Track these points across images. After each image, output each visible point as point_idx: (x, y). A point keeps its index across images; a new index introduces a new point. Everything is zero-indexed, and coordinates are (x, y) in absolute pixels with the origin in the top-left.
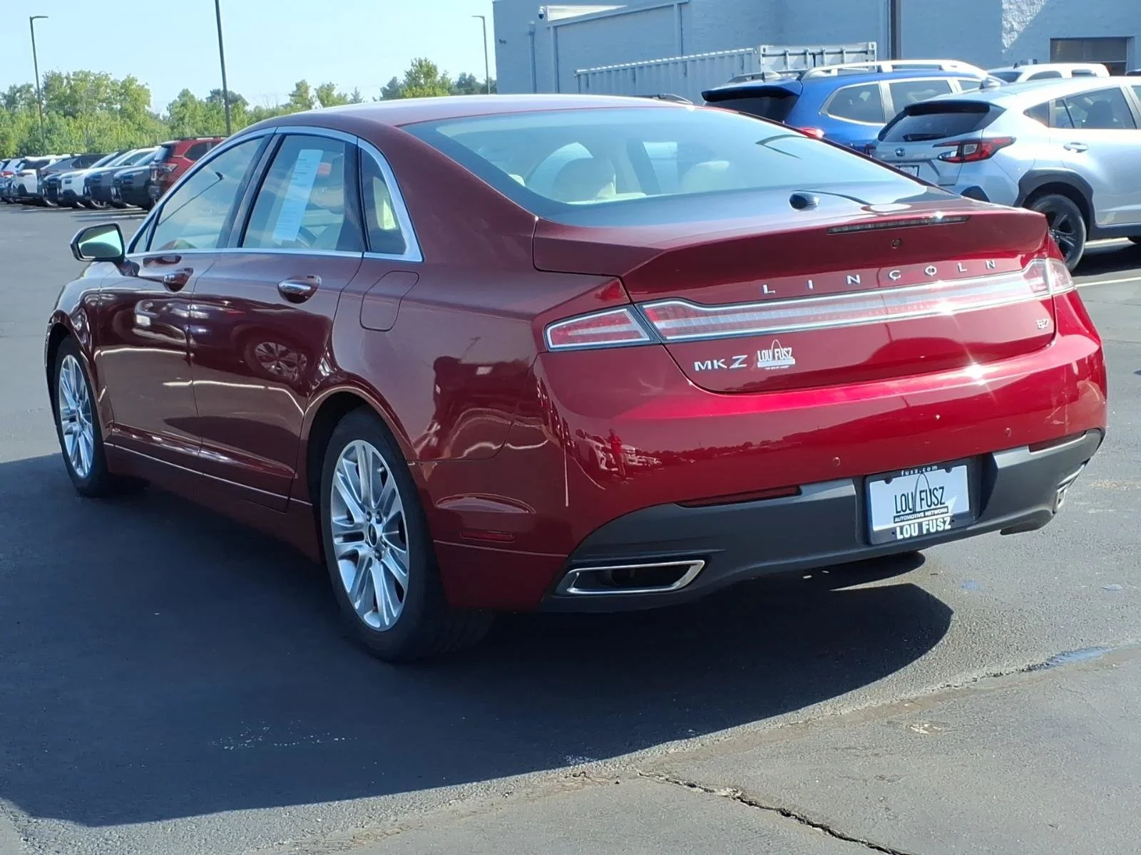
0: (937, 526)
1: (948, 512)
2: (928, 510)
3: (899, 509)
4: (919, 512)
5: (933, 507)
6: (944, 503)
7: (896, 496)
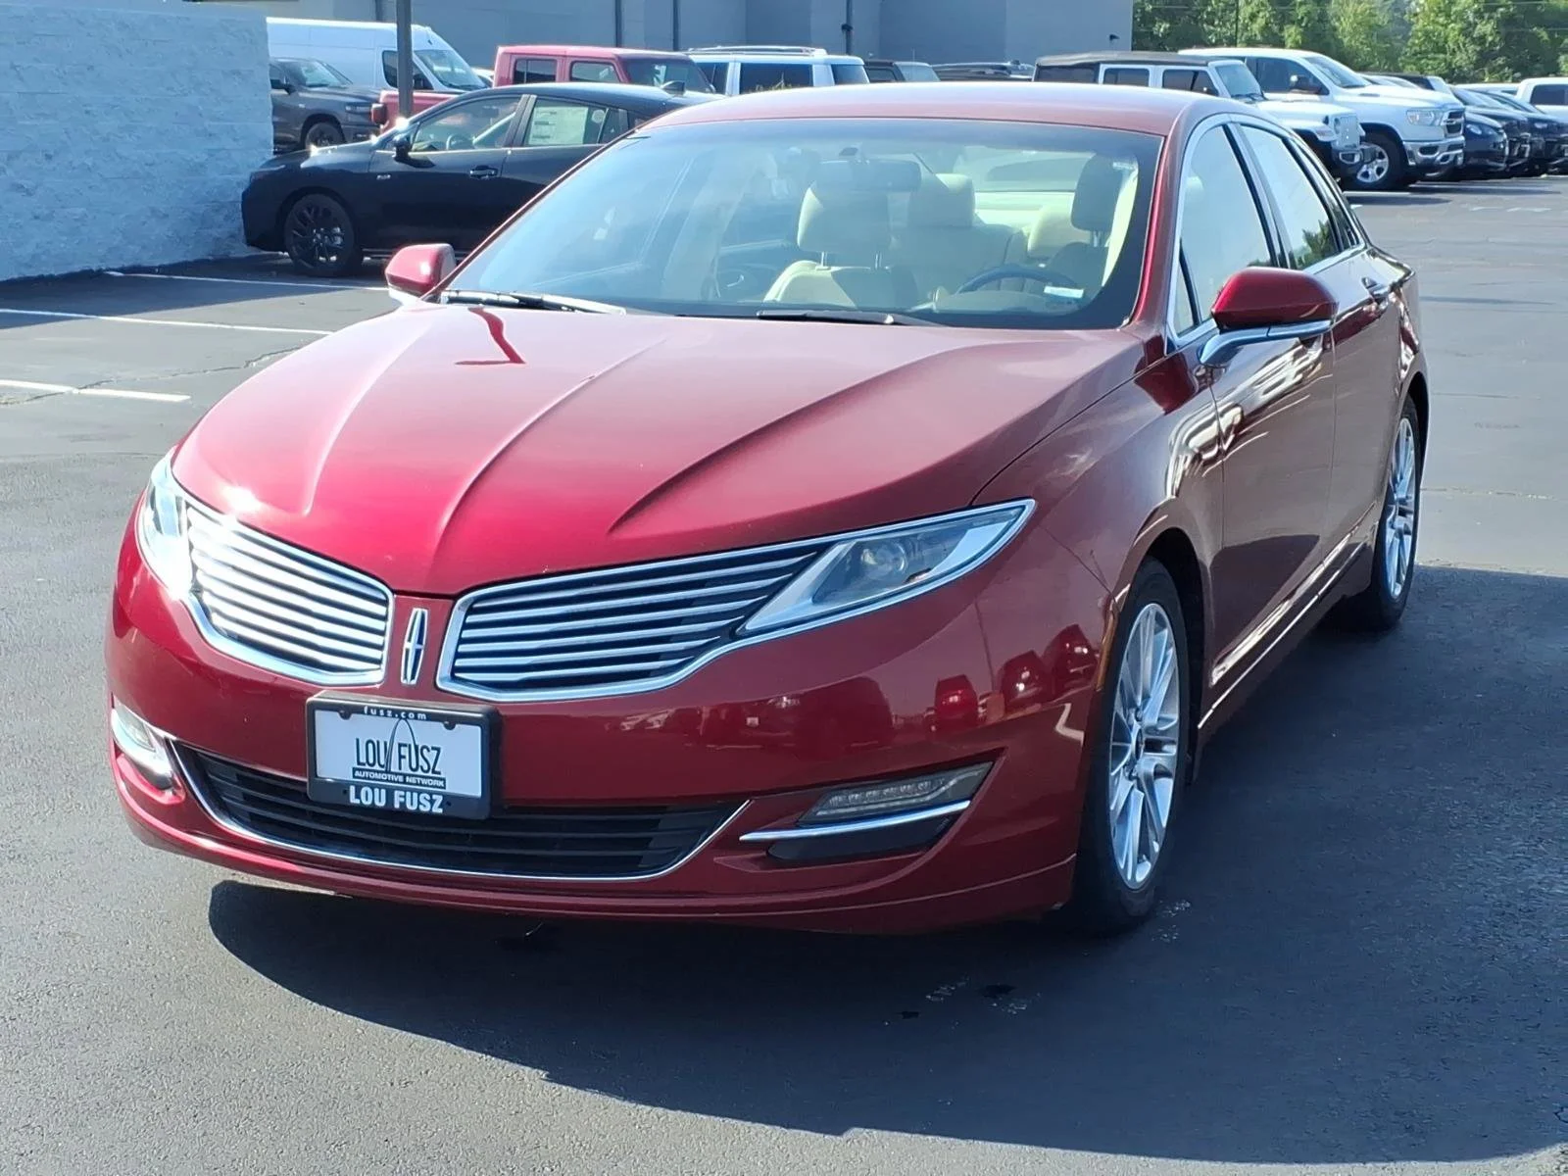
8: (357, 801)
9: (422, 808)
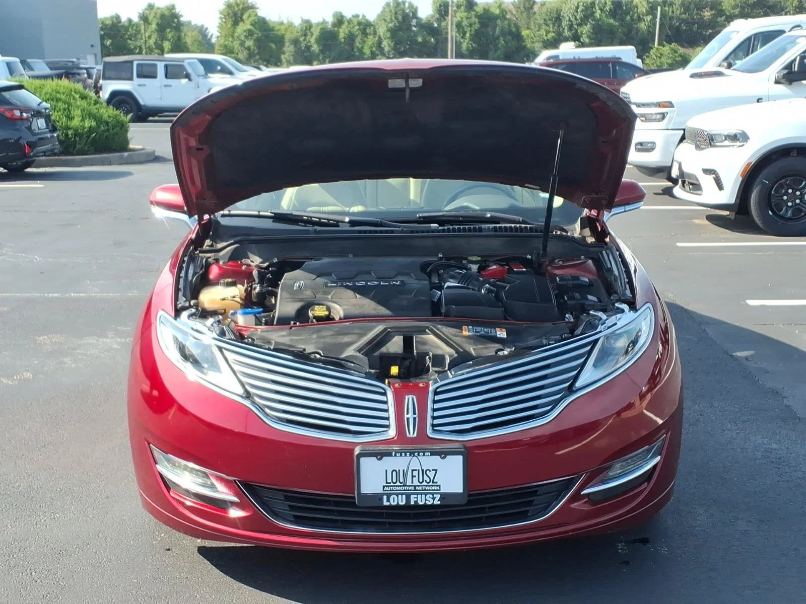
8: (388, 504)
9: (427, 502)
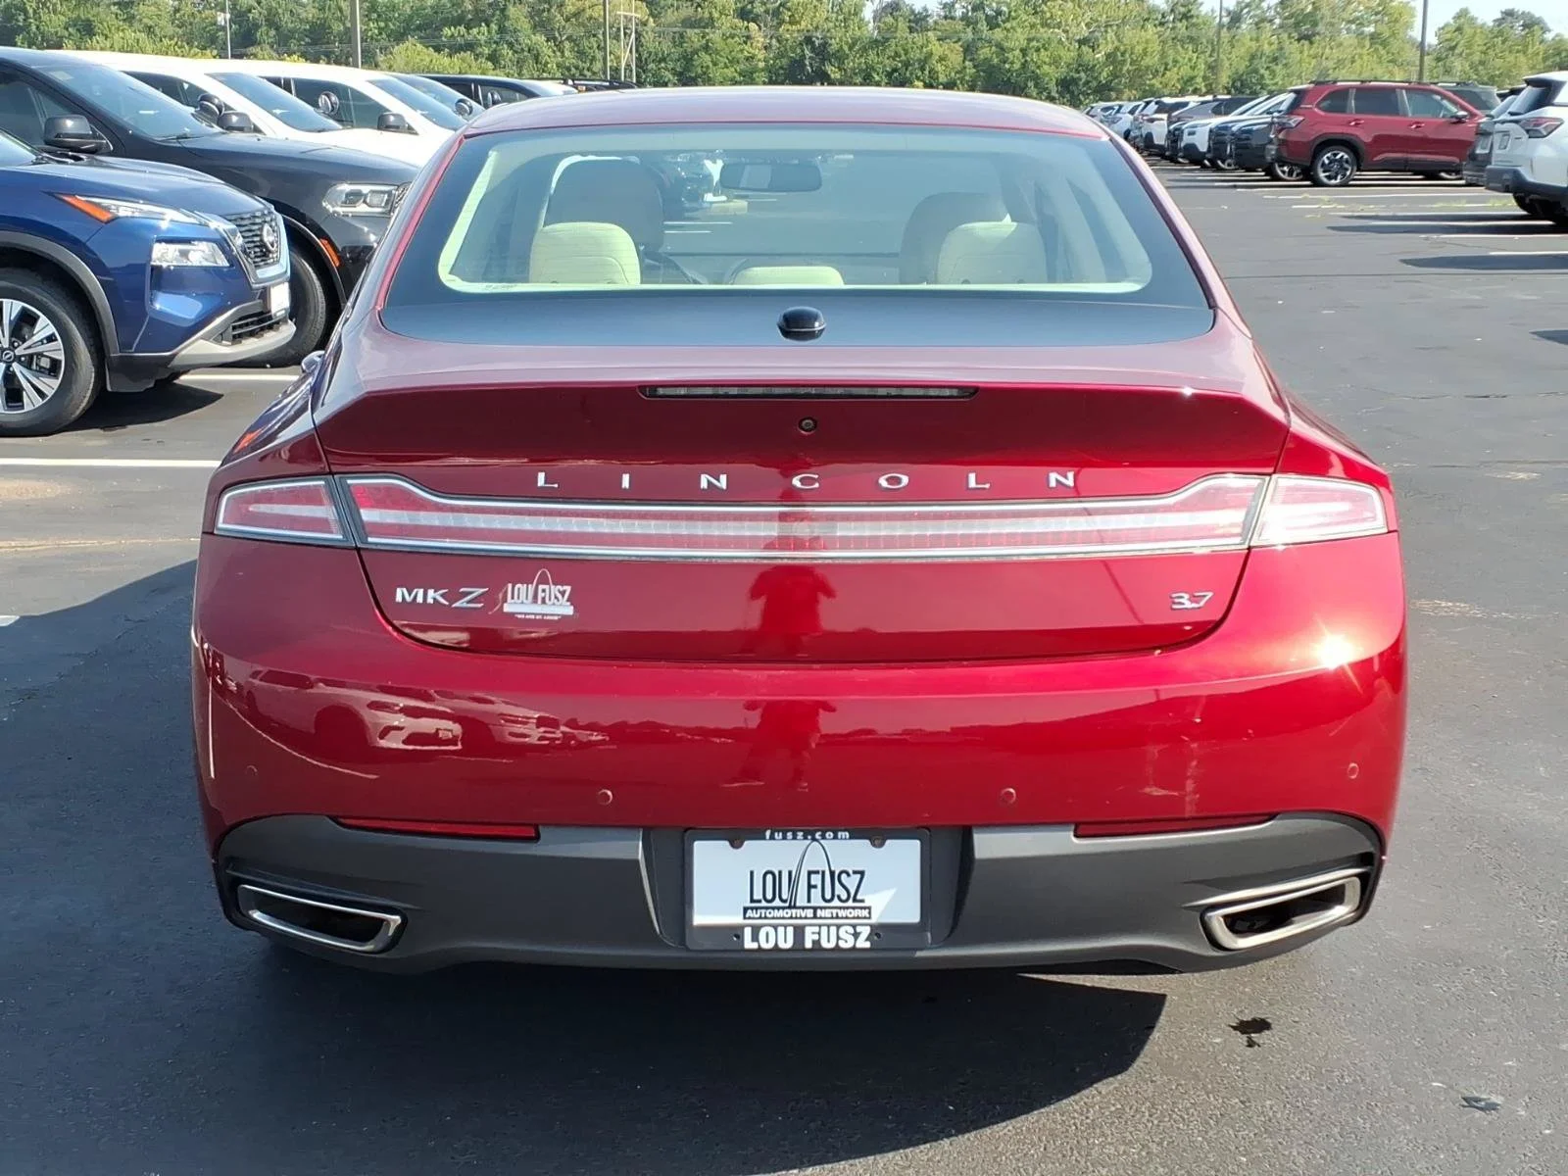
0: (838, 938)
1: (870, 918)
2: (821, 908)
3: (758, 895)
4: (803, 908)
5: (836, 903)
6: (862, 901)
7: (752, 873)
